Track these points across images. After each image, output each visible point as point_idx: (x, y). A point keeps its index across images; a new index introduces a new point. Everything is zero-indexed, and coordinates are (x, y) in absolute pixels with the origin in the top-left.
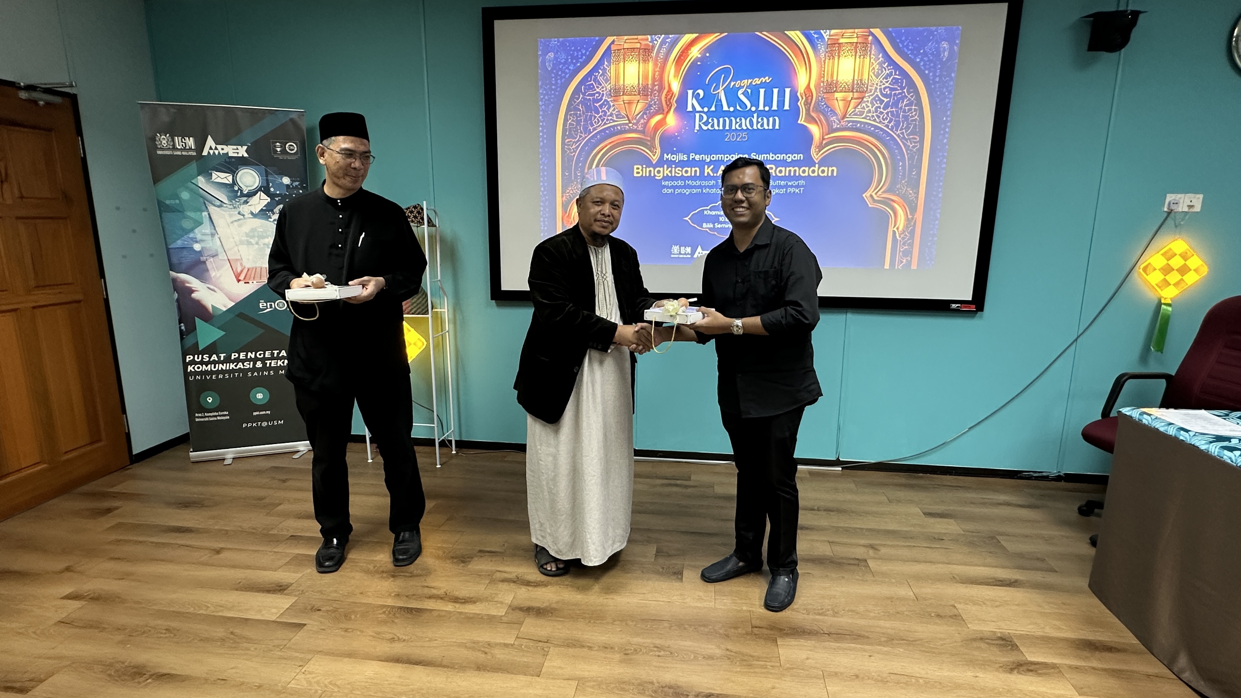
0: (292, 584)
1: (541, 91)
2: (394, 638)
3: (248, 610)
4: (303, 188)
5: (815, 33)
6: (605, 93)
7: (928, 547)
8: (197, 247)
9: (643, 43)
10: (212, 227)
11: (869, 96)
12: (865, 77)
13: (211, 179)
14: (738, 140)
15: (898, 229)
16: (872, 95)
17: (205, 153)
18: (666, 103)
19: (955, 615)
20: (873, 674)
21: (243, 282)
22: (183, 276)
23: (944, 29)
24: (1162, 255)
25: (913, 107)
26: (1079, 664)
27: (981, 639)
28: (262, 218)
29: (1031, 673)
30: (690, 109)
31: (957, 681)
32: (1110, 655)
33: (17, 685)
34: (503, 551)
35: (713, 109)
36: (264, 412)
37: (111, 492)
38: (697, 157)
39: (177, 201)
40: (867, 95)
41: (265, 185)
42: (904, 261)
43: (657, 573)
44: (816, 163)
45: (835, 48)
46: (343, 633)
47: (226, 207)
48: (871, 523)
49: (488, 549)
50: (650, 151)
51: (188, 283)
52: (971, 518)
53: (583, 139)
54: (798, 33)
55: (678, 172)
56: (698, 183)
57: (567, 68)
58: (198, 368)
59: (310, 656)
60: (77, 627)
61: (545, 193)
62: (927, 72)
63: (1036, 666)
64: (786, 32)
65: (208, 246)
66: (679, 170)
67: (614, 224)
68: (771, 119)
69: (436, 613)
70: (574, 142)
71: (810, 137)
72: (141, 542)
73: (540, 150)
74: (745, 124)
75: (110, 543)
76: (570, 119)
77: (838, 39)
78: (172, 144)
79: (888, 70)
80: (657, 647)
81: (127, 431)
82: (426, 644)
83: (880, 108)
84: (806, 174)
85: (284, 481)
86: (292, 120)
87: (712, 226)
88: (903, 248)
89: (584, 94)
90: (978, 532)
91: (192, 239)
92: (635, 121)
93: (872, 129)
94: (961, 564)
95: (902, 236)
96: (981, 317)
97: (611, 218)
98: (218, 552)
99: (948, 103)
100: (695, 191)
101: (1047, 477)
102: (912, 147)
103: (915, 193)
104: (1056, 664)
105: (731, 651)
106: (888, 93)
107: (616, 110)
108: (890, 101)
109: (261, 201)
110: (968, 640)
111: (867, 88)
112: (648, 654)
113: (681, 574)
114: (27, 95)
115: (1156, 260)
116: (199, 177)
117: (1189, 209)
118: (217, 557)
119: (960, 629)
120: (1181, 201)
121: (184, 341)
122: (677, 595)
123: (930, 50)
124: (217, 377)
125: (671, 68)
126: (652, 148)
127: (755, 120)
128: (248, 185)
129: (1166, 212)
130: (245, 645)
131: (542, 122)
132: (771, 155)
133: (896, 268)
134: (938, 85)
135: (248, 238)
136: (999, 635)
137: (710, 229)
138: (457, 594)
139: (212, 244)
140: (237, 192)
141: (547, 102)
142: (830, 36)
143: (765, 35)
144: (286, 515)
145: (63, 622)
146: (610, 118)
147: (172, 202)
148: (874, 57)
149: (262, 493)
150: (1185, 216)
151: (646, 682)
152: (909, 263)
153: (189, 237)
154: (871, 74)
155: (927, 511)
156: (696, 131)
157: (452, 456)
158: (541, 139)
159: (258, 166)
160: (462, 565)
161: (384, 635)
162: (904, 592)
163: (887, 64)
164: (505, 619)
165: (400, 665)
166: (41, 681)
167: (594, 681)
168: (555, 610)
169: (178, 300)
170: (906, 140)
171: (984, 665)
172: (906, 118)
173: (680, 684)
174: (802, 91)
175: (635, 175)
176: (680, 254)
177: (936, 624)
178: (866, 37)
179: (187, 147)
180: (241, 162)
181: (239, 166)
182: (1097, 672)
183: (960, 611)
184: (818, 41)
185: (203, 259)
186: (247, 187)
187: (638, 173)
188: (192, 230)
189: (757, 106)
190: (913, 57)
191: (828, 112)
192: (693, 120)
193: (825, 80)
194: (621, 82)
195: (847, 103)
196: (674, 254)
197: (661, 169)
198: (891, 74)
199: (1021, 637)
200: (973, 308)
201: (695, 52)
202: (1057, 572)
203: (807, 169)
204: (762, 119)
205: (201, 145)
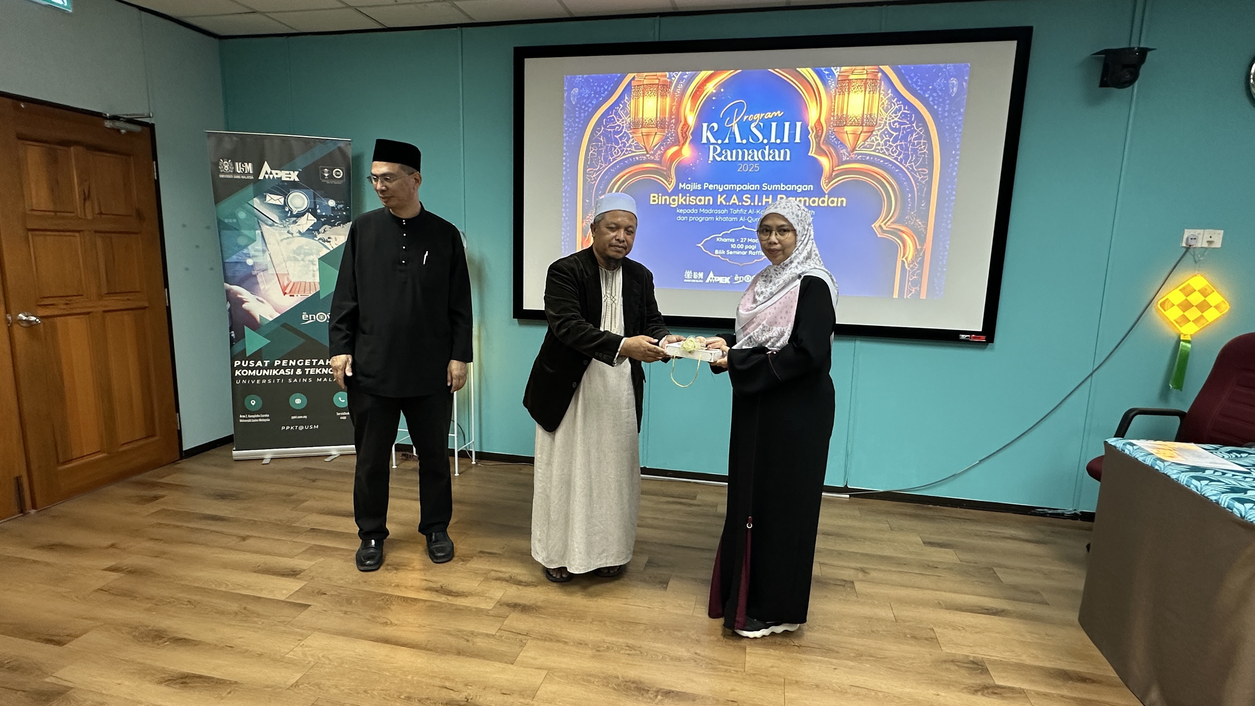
0: (305, 570)
1: (565, 124)
2: (387, 622)
3: (261, 590)
4: (346, 210)
5: (825, 70)
6: (625, 125)
7: (920, 574)
8: (250, 262)
9: (662, 79)
10: (264, 244)
11: (878, 130)
12: (875, 111)
13: (265, 200)
14: (750, 171)
15: (906, 259)
16: (881, 129)
17: (261, 177)
18: (682, 136)
19: (931, 638)
20: (834, 685)
21: (289, 295)
22: (236, 288)
23: (953, 66)
24: (1180, 290)
25: (922, 141)
26: (1048, 691)
27: (952, 661)
28: (309, 237)
29: (995, 696)
30: (704, 141)
31: (917, 697)
32: (1083, 685)
33: (56, 638)
34: (501, 553)
35: (727, 141)
36: (301, 417)
37: (159, 483)
38: (711, 187)
39: (235, 221)
40: (876, 129)
41: (313, 207)
42: (913, 290)
43: (645, 581)
44: (825, 194)
45: (845, 84)
46: (342, 615)
47: (277, 226)
48: (867, 548)
49: (489, 551)
50: (666, 180)
51: (240, 294)
52: (972, 549)
53: (604, 169)
54: (809, 69)
55: (692, 200)
56: (711, 211)
57: (590, 102)
58: (245, 373)
59: (310, 632)
60: (113, 594)
61: (567, 218)
62: (936, 107)
63: (1002, 690)
64: (798, 69)
65: (258, 261)
66: (693, 199)
67: (628, 248)
68: (782, 151)
69: (428, 604)
70: (595, 171)
71: (820, 169)
72: (178, 527)
73: (564, 179)
74: (758, 155)
75: (152, 526)
76: (592, 149)
77: (848, 76)
78: (233, 168)
79: (898, 105)
80: (629, 647)
81: (179, 429)
82: (416, 629)
83: (889, 142)
84: (816, 204)
85: (314, 481)
86: (340, 149)
87: (724, 252)
88: (912, 278)
89: (605, 127)
90: (976, 563)
91: (245, 254)
92: (652, 152)
93: (882, 161)
94: (950, 592)
95: (911, 266)
96: (992, 349)
97: (625, 243)
98: (244, 538)
99: (957, 137)
100: (708, 219)
101: (1063, 514)
102: (921, 179)
103: (924, 224)
104: (1023, 690)
105: (699, 655)
106: (897, 127)
107: (635, 142)
108: (899, 135)
109: (309, 221)
110: (938, 662)
111: (877, 122)
112: (619, 652)
113: (667, 583)
114: (111, 124)
115: (1175, 296)
116: (255, 199)
117: (1209, 245)
118: (243, 543)
119: (932, 650)
120: (1200, 237)
121: (234, 347)
122: (659, 602)
123: (939, 86)
124: (261, 382)
125: (687, 102)
126: (667, 177)
127: (766, 152)
128: (297, 206)
129: (1183, 247)
130: (256, 619)
131: (565, 152)
132: (782, 186)
133: (905, 297)
134: (947, 119)
135: (295, 255)
136: (972, 659)
137: (721, 255)
138: (453, 588)
139: (263, 260)
140: (288, 212)
141: (570, 134)
142: (840, 72)
143: (778, 72)
144: (311, 510)
145: (102, 590)
146: (629, 149)
147: (230, 221)
148: (883, 93)
149: (292, 490)
150: (1205, 251)
151: (611, 676)
152: (919, 293)
153: (243, 253)
154: (880, 108)
155: (927, 540)
156: (710, 162)
157: (471, 466)
158: (564, 168)
159: (305, 190)
160: (462, 562)
161: (379, 620)
162: (884, 613)
163: (896, 99)
164: (491, 613)
165: (389, 645)
166: (77, 637)
167: (564, 672)
168: (540, 607)
169: (230, 310)
170: (915, 173)
171: (949, 685)
172: (915, 151)
173: (642, 680)
174: (813, 125)
175: (652, 203)
176: (693, 278)
177: (908, 644)
178: (875, 74)
179: (246, 172)
180: (293, 186)
181: (291, 190)
182: (1064, 699)
183: (937, 635)
184: (829, 77)
185: (254, 273)
186: (296, 208)
187: (654, 201)
188: (246, 246)
189: (769, 139)
190: (922, 93)
191: (838, 145)
192: (708, 151)
193: (836, 114)
194: (641, 116)
195: (857, 137)
196: (687, 279)
197: (676, 198)
198: (900, 108)
199: (994, 663)
200: (983, 339)
201: (710, 88)
202: (1049, 604)
203: (817, 199)
204: (774, 151)
205: (258, 169)
